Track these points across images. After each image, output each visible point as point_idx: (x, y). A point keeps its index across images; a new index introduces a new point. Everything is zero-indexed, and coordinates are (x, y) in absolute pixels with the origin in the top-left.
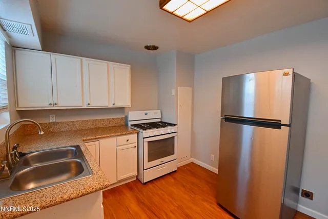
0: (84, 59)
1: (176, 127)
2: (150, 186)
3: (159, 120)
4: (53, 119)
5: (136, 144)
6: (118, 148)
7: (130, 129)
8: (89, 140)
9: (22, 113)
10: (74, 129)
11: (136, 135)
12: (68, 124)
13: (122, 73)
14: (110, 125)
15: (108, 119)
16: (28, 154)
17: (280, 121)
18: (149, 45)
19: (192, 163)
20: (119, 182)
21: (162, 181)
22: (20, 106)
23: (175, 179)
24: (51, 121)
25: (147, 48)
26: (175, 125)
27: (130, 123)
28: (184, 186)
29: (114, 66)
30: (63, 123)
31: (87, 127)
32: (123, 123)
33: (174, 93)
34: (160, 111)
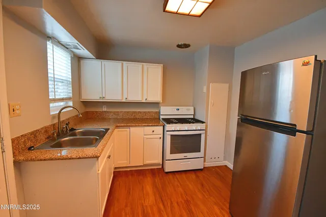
0: (125, 63)
1: (204, 124)
2: (171, 176)
3: (192, 117)
4: (105, 109)
5: (162, 136)
6: (145, 136)
7: (161, 123)
8: (122, 126)
9: (86, 104)
10: (118, 117)
11: (162, 127)
12: (114, 113)
13: (155, 72)
14: (146, 117)
15: (145, 112)
16: (75, 130)
17: (295, 125)
18: (180, 44)
19: (226, 166)
20: (145, 165)
21: (184, 176)
22: (82, 98)
23: (197, 177)
24: (104, 110)
25: (179, 46)
26: (203, 122)
27: (162, 117)
28: (202, 185)
29: (148, 66)
30: (111, 112)
31: (127, 117)
32: (156, 116)
33: (205, 90)
34: (193, 108)
